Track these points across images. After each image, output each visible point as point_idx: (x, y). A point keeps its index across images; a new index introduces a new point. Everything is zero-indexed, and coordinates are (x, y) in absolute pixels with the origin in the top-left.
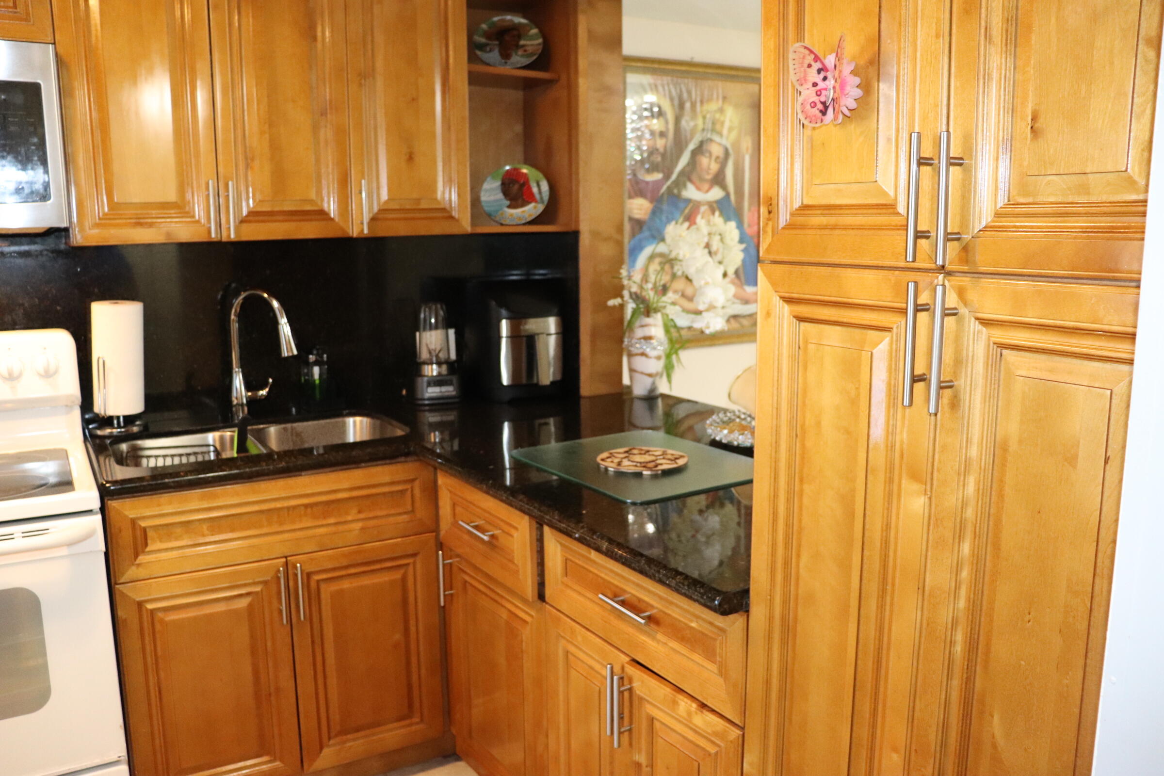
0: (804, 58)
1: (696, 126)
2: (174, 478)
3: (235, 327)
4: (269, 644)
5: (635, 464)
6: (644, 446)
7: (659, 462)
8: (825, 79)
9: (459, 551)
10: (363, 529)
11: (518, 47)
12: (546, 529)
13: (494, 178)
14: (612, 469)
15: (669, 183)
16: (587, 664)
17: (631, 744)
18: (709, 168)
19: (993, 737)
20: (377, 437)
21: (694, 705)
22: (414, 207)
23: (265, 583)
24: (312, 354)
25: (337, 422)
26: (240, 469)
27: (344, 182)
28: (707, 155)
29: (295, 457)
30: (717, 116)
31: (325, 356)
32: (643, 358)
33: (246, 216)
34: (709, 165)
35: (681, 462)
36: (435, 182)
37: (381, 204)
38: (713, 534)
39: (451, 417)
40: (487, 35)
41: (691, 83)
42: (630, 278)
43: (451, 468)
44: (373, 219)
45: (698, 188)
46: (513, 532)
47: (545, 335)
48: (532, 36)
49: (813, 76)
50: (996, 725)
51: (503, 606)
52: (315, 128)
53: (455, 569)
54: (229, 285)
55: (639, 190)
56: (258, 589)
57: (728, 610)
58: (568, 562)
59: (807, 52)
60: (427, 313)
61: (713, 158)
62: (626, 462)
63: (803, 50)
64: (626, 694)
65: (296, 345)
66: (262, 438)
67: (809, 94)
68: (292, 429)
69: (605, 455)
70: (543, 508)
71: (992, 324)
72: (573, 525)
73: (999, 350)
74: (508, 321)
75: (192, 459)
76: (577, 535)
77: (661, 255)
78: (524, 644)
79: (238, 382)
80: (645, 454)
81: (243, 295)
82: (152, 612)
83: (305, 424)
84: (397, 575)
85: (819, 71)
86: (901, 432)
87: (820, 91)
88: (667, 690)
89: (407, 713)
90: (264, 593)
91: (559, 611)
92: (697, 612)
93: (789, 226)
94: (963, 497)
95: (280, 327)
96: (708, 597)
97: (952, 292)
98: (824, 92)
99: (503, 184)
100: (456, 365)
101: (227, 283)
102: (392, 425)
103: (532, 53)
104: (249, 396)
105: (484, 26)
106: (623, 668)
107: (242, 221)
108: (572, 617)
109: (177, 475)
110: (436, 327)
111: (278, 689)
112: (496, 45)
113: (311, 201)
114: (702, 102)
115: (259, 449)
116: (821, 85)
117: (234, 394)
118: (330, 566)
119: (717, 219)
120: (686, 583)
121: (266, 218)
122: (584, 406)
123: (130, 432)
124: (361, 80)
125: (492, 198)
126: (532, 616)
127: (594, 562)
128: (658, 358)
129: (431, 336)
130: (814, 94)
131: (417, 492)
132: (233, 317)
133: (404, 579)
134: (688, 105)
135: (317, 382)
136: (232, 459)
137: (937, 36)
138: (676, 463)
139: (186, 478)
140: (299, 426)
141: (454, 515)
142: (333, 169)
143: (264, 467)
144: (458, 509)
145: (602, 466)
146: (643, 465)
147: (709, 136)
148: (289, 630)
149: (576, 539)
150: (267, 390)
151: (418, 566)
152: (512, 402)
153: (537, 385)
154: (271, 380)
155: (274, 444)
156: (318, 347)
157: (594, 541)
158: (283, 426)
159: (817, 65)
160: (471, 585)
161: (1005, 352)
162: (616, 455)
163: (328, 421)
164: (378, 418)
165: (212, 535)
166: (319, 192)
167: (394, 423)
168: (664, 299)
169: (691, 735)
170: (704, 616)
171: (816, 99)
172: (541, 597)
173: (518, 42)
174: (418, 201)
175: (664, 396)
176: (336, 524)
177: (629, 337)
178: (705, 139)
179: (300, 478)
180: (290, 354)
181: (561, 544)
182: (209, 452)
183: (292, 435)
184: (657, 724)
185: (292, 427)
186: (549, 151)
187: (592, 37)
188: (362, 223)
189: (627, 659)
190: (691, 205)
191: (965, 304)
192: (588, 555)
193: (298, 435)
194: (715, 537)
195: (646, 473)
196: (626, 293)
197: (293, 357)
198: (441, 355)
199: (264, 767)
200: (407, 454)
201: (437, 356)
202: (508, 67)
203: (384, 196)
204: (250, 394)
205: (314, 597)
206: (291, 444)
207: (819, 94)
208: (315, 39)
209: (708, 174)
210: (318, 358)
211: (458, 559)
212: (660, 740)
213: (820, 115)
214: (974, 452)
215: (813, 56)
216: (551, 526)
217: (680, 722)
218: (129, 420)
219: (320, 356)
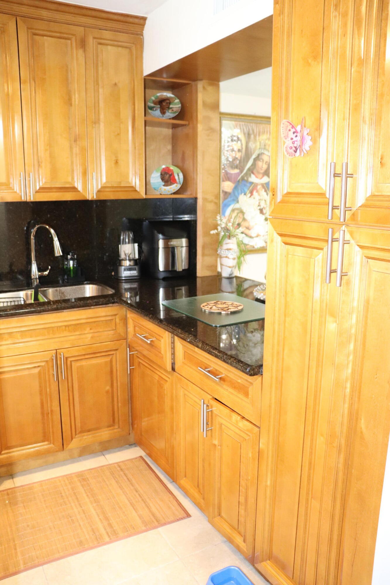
0: (287, 127)
1: (256, 146)
2: (4, 312)
3: (33, 242)
4: (48, 390)
5: (218, 308)
6: (223, 300)
7: (229, 308)
8: (296, 136)
9: (138, 348)
10: (92, 337)
11: (169, 108)
12: (176, 338)
13: (157, 171)
14: (208, 311)
15: (242, 174)
16: (193, 400)
17: (212, 436)
18: (262, 167)
19: (361, 429)
20: (100, 294)
21: (239, 418)
22: (118, 186)
23: (47, 361)
24: (70, 255)
25: (81, 287)
26: (35, 308)
27: (85, 173)
28: (261, 160)
29: (61, 303)
30: (267, 142)
31: (75, 256)
32: (227, 259)
33: (39, 189)
34: (262, 165)
35: (240, 308)
36: (128, 174)
37: (102, 184)
38: (258, 343)
39: (135, 285)
40: (155, 103)
41: (254, 126)
42: (221, 220)
43: (133, 309)
44: (99, 191)
45: (257, 177)
46: (161, 338)
47: (180, 248)
48: (176, 103)
49: (291, 135)
50: (363, 424)
51: (157, 374)
52: (71, 148)
53: (135, 357)
54: (30, 222)
55: (228, 177)
56: (43, 364)
57: (253, 374)
58: (185, 353)
59: (289, 124)
60: (124, 236)
61: (264, 162)
62: (214, 308)
63: (286, 123)
64: (210, 413)
65: (62, 251)
66: (45, 295)
67: (289, 143)
69: (205, 304)
70: (174, 328)
71: (364, 248)
72: (187, 336)
73: (367, 259)
74: (163, 240)
75: (13, 304)
76: (188, 340)
77: (237, 209)
78: (165, 391)
79: (34, 268)
80: (223, 304)
81: (37, 227)
83: (66, 288)
84: (108, 359)
85: (294, 133)
86: (327, 295)
87: (294, 142)
88: (227, 411)
89: (112, 423)
90: (46, 366)
91: (181, 376)
92: (241, 375)
93: (282, 202)
94: (351, 324)
95: (54, 242)
96: (244, 368)
97: (348, 233)
98: (296, 142)
99: (161, 174)
100: (138, 261)
101: (29, 221)
102: (107, 289)
103: (176, 111)
104: (40, 275)
105: (153, 98)
106: (209, 401)
107: (37, 192)
108: (187, 378)
109: (6, 310)
110: (129, 243)
111: (52, 411)
112: (158, 107)
113: (68, 183)
114: (259, 135)
115: (44, 299)
116: (295, 139)
117: (32, 273)
118: (77, 354)
119: (263, 193)
120: (235, 362)
121: (48, 190)
122: (199, 281)
124: (93, 125)
125: (156, 181)
126: (169, 378)
127: (197, 353)
128: (234, 259)
129: (126, 247)
130: (292, 143)
131: (118, 320)
132: (32, 237)
133: (111, 361)
134: (252, 136)
135: (72, 268)
136: (31, 304)
137: (344, 119)
138: (238, 308)
139: (10, 312)
140: (63, 289)
141: (135, 331)
142: (80, 168)
143: (46, 307)
144: (137, 328)
145: (203, 310)
146: (222, 309)
147: (262, 151)
148: (58, 383)
149: (188, 342)
150: (48, 271)
151: (118, 355)
152: (164, 279)
153: (176, 271)
154: (50, 267)
155: (51, 298)
156: (72, 252)
157: (196, 343)
158: (55, 289)
159: (293, 130)
160: (143, 365)
161: (369, 260)
162: (209, 304)
163: (77, 287)
164: (100, 286)
165: (22, 339)
166: (73, 178)
167: (108, 288)
168: (237, 231)
169: (237, 431)
170: (244, 377)
171: (292, 145)
172: (173, 369)
173: (169, 106)
174: (120, 182)
175: (237, 277)
176: (79, 335)
177: (221, 249)
178: (260, 153)
179: (63, 313)
180: (59, 255)
181: (182, 344)
182: (21, 301)
183: (60, 293)
184: (223, 427)
185: (59, 289)
186: (183, 159)
187: (205, 104)
188: (94, 194)
189: (211, 397)
190: (253, 185)
191: (353, 238)
192: (194, 349)
193: (63, 293)
194: (258, 344)
195: (223, 312)
196: (219, 228)
197: (60, 256)
198: (131, 256)
199: (45, 447)
200: (113, 303)
201: (129, 256)
202: (164, 118)
203: (104, 180)
204: (40, 273)
205: (69, 368)
206: (59, 297)
207: (293, 143)
208: (71, 105)
209: (262, 170)
210: (72, 257)
211: (136, 352)
212: (224, 433)
213: (294, 152)
214: (355, 304)
215: (291, 126)
216: (177, 336)
217: (233, 425)
219: (73, 255)
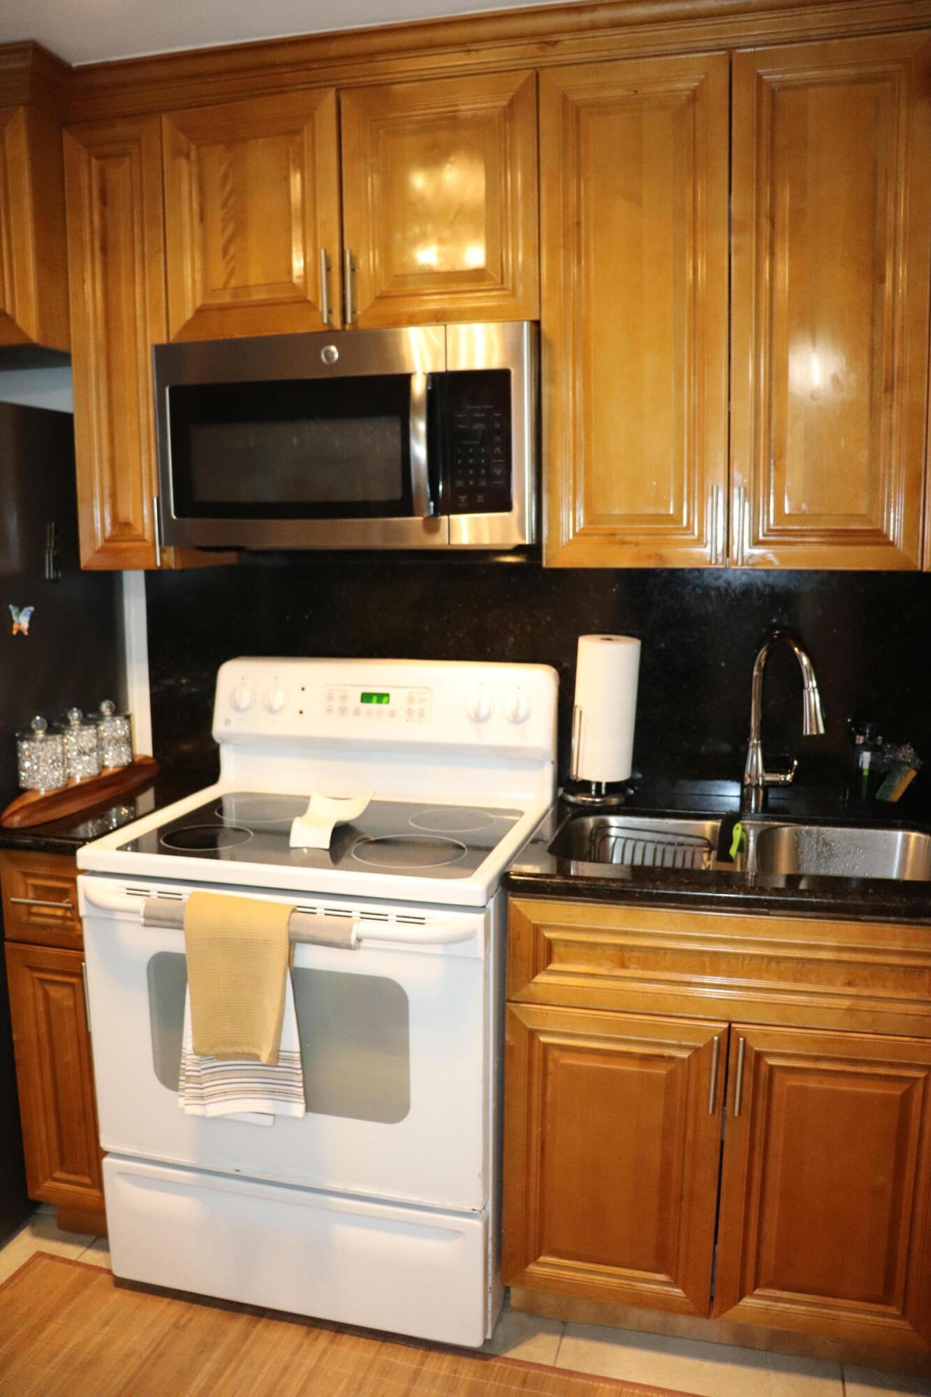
3: (757, 685)
10: (850, 1009)
23: (693, 1049)
31: (879, 739)
33: (765, 536)
52: (873, 410)
56: (684, 1054)
68: (818, 834)
79: (755, 755)
82: (546, 1047)
83: (839, 830)
84: (896, 1090)
89: (882, 1294)
90: (691, 1063)
95: (805, 693)
104: (767, 779)
107: (758, 542)
111: (692, 1194)
117: (748, 771)
121: (793, 539)
123: (608, 803)
132: (755, 673)
133: (906, 1099)
135: (866, 773)
150: (792, 774)
154: (796, 763)
158: (806, 828)
176: (810, 993)
180: (817, 732)
183: (817, 842)
185: (818, 831)
197: (819, 735)
199: (660, 1288)
204: (767, 775)
205: (762, 1086)
210: (871, 740)
218: (613, 788)
219: (873, 737)
